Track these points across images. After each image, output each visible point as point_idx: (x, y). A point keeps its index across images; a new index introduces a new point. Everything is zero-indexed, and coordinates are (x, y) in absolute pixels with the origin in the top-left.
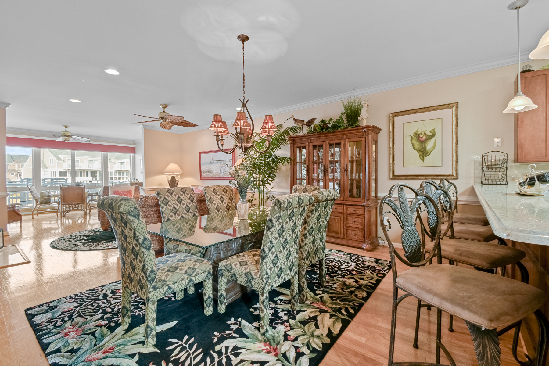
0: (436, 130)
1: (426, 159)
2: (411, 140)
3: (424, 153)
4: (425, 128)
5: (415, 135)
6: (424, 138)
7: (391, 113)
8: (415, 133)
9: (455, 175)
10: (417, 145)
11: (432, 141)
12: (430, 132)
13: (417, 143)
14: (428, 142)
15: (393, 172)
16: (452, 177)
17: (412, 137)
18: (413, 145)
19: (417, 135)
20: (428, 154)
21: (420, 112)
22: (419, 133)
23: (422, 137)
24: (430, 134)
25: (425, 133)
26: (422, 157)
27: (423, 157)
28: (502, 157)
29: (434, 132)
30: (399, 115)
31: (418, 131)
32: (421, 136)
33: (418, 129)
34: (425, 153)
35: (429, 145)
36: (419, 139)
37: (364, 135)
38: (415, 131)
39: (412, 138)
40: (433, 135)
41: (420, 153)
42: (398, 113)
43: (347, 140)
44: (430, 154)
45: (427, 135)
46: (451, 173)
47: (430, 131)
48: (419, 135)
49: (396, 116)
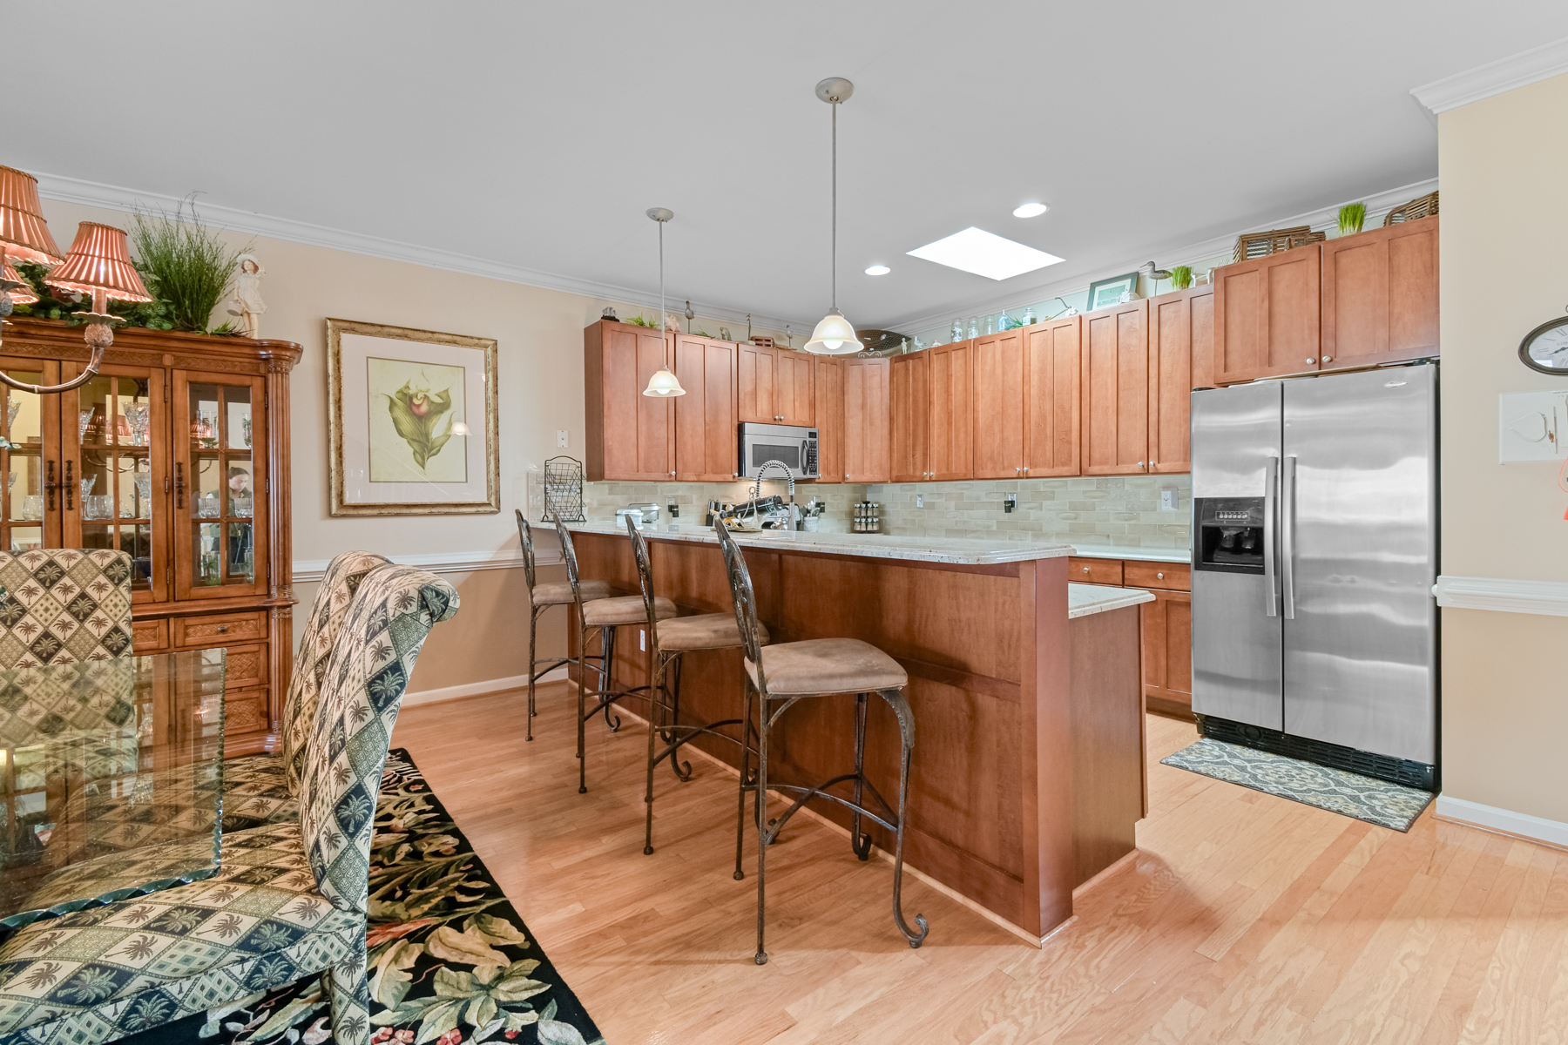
0: (451, 394)
1: (431, 462)
2: (391, 409)
3: (425, 448)
4: (428, 385)
5: (400, 395)
6: (424, 408)
7: (330, 319)
8: (400, 392)
9: (493, 503)
10: (407, 424)
11: (445, 416)
12: (438, 395)
13: (408, 418)
14: (435, 420)
15: (341, 495)
16: (488, 509)
17: (392, 400)
18: (395, 421)
19: (407, 399)
20: (434, 451)
21: (414, 339)
22: (411, 392)
23: (419, 406)
24: (439, 400)
25: (426, 397)
26: (420, 459)
27: (423, 458)
28: (573, 468)
29: (448, 396)
30: (353, 331)
31: (407, 387)
32: (416, 402)
33: (408, 382)
34: (427, 446)
35: (437, 429)
36: (411, 409)
37: (258, 370)
38: (401, 386)
39: (392, 404)
40: (445, 406)
41: (416, 445)
42: (353, 325)
43: (180, 377)
44: (439, 451)
45: (432, 402)
46: (485, 500)
47: (437, 392)
48: (411, 398)
49: (345, 330)
